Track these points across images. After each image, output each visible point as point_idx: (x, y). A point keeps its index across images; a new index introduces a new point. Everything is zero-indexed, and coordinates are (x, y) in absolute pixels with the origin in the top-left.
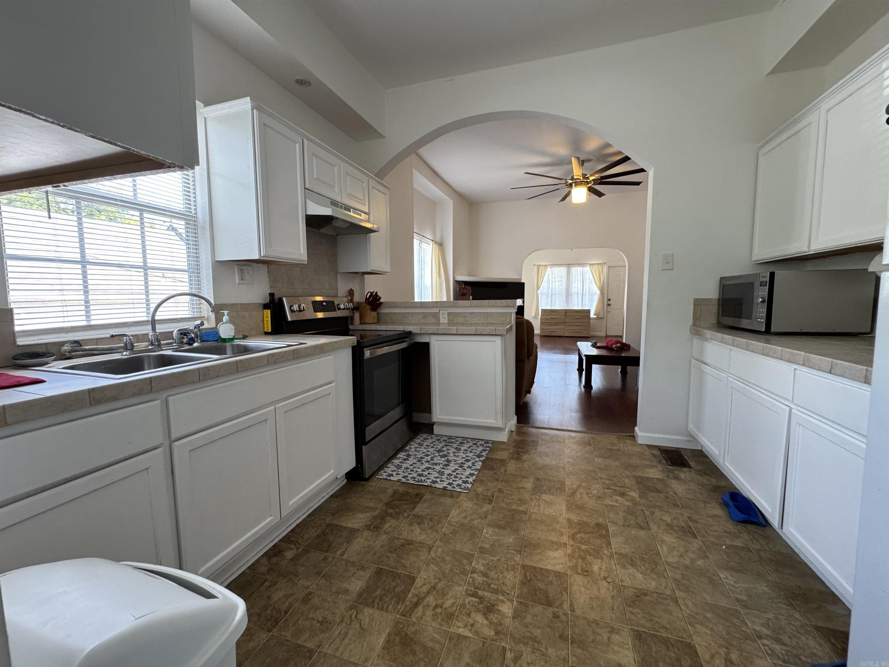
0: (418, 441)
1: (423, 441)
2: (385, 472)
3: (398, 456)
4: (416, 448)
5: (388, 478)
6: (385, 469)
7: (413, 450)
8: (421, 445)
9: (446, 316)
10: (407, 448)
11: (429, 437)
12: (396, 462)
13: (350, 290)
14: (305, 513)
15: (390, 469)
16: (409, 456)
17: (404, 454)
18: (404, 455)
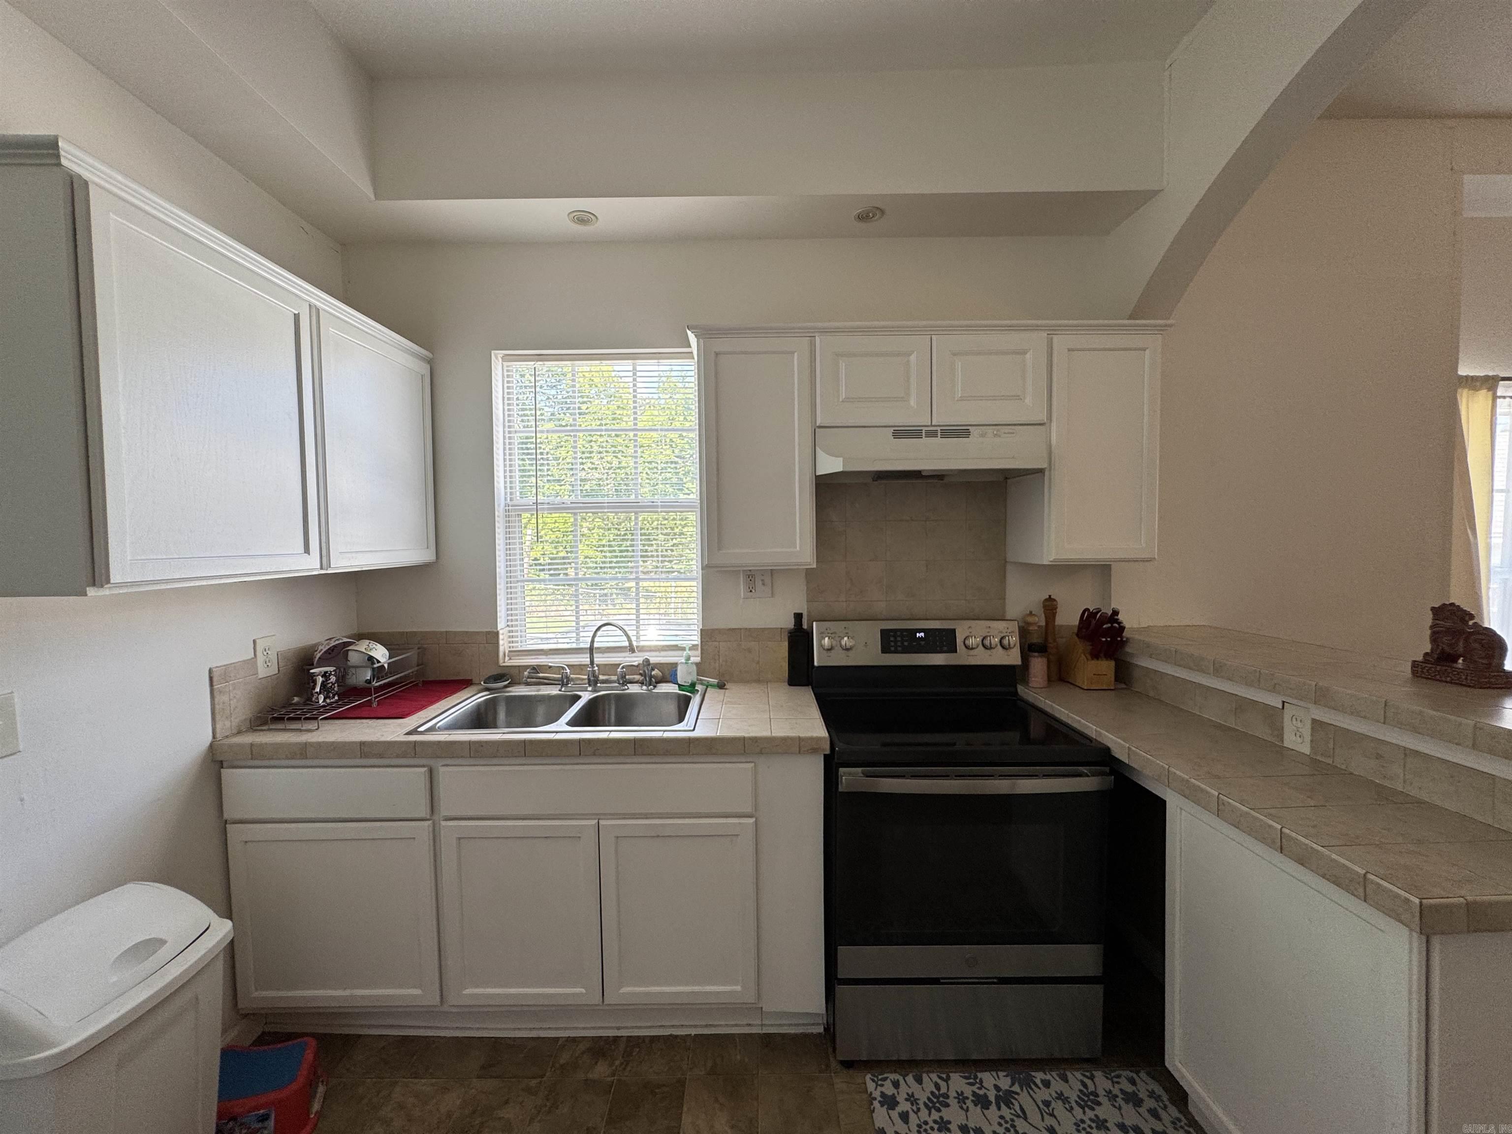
0: (1101, 1082)
1: (1112, 1097)
2: (896, 1084)
3: (979, 1075)
4: (1060, 1096)
5: (876, 1104)
6: (910, 1079)
7: (1042, 1094)
8: (1089, 1100)
9: (1307, 731)
10: (1039, 1076)
11: (1150, 1103)
12: (958, 1082)
13: (1046, 600)
14: (695, 1026)
15: (915, 1087)
16: (1005, 1098)
17: (1005, 1083)
18: (997, 1087)
